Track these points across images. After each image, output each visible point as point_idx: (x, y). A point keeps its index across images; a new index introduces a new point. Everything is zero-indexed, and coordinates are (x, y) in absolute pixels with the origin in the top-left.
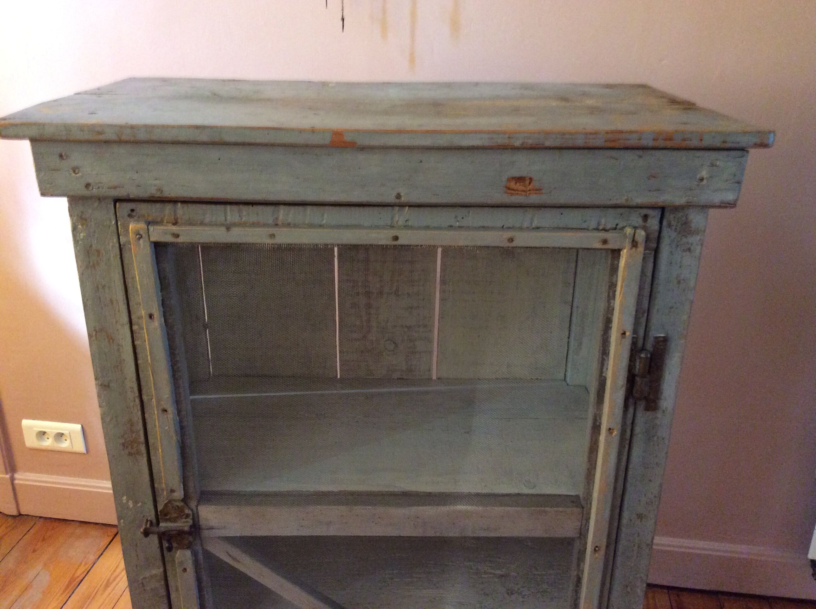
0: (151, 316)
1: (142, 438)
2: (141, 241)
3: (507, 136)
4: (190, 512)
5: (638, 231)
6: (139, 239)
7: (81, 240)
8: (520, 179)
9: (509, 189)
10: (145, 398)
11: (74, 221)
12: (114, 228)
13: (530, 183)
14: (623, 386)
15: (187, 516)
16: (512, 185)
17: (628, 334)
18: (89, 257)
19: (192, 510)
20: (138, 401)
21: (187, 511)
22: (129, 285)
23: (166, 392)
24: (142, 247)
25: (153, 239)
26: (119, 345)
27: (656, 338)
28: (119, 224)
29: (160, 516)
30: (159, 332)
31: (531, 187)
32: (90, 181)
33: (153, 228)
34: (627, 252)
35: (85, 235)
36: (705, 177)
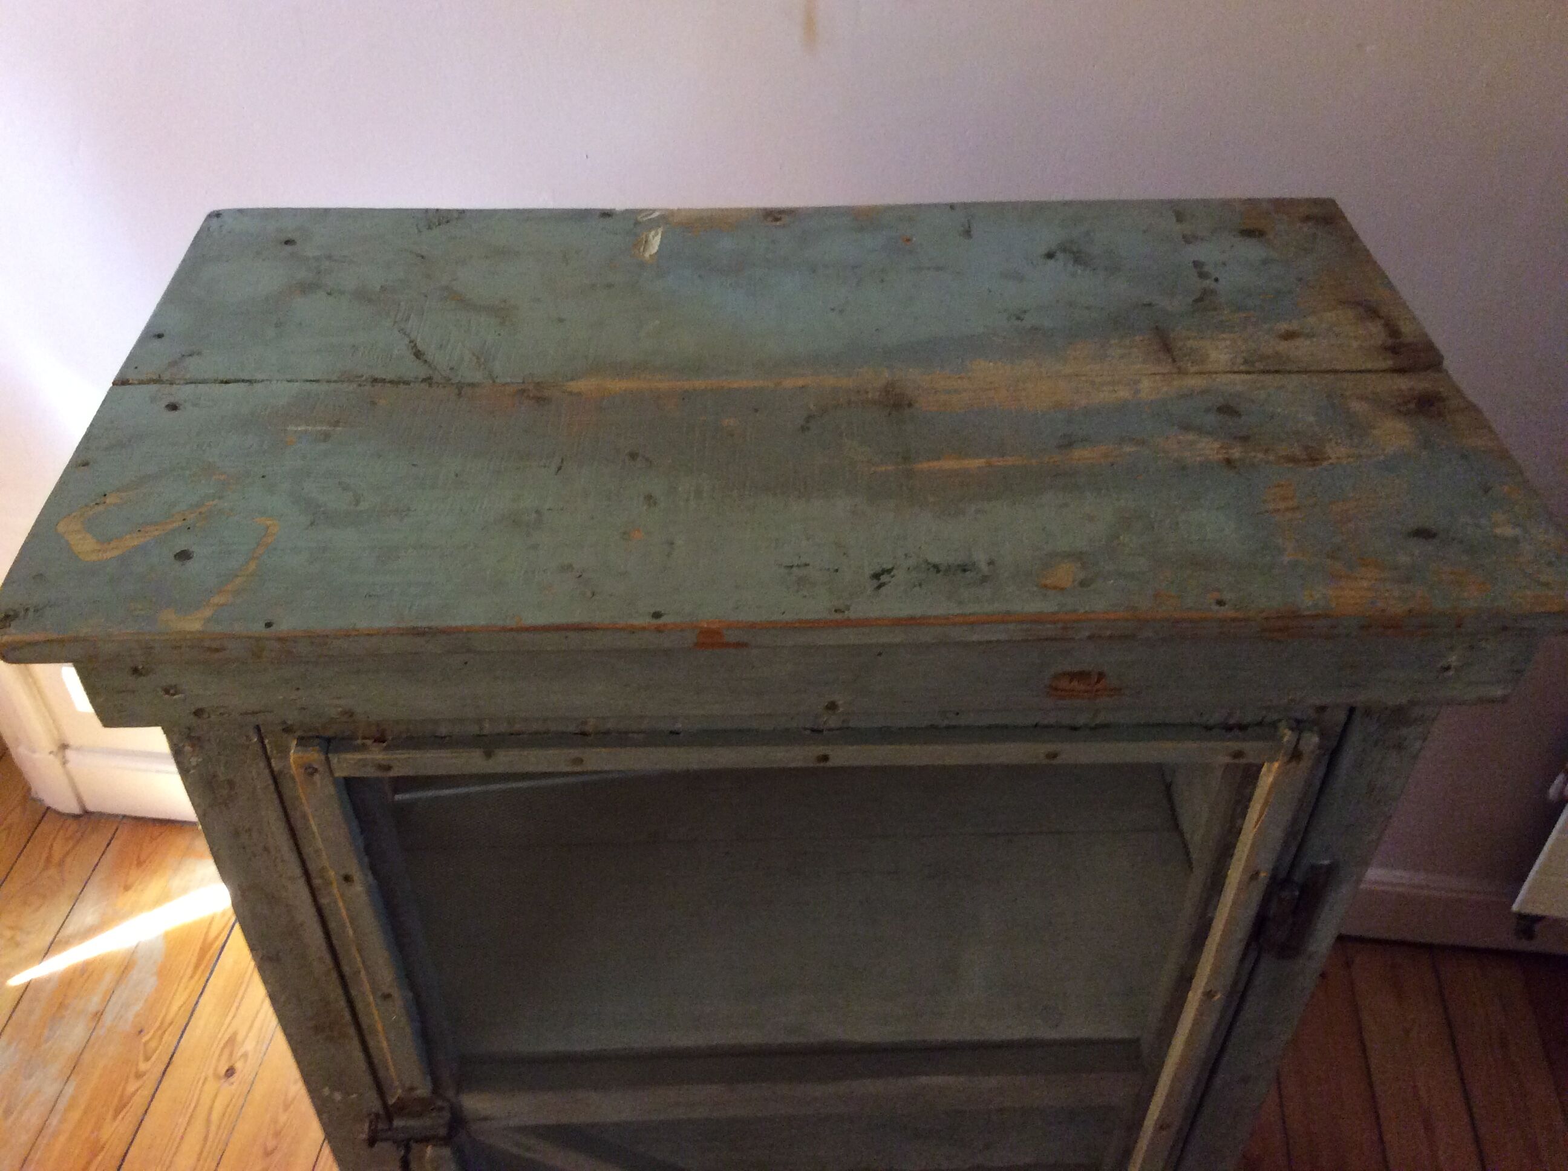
0: (347, 879)
1: (347, 1016)
2: (317, 777)
3: (1060, 625)
4: (445, 1104)
5: (1306, 735)
6: (312, 774)
7: (194, 767)
8: (1082, 676)
9: (1056, 689)
10: (346, 969)
11: (175, 741)
12: (258, 748)
13: (1098, 681)
14: (1241, 941)
15: (441, 1109)
16: (1064, 684)
17: (1262, 875)
18: (214, 793)
19: (448, 1101)
20: (334, 975)
21: (440, 1103)
22: (298, 825)
23: (386, 975)
24: (319, 785)
25: (339, 774)
26: (287, 906)
27: (1313, 868)
28: (266, 741)
29: (389, 1113)
30: (364, 898)
31: (1099, 686)
32: (201, 704)
33: (339, 759)
34: (1279, 768)
35: (200, 760)
36: (1454, 664)
